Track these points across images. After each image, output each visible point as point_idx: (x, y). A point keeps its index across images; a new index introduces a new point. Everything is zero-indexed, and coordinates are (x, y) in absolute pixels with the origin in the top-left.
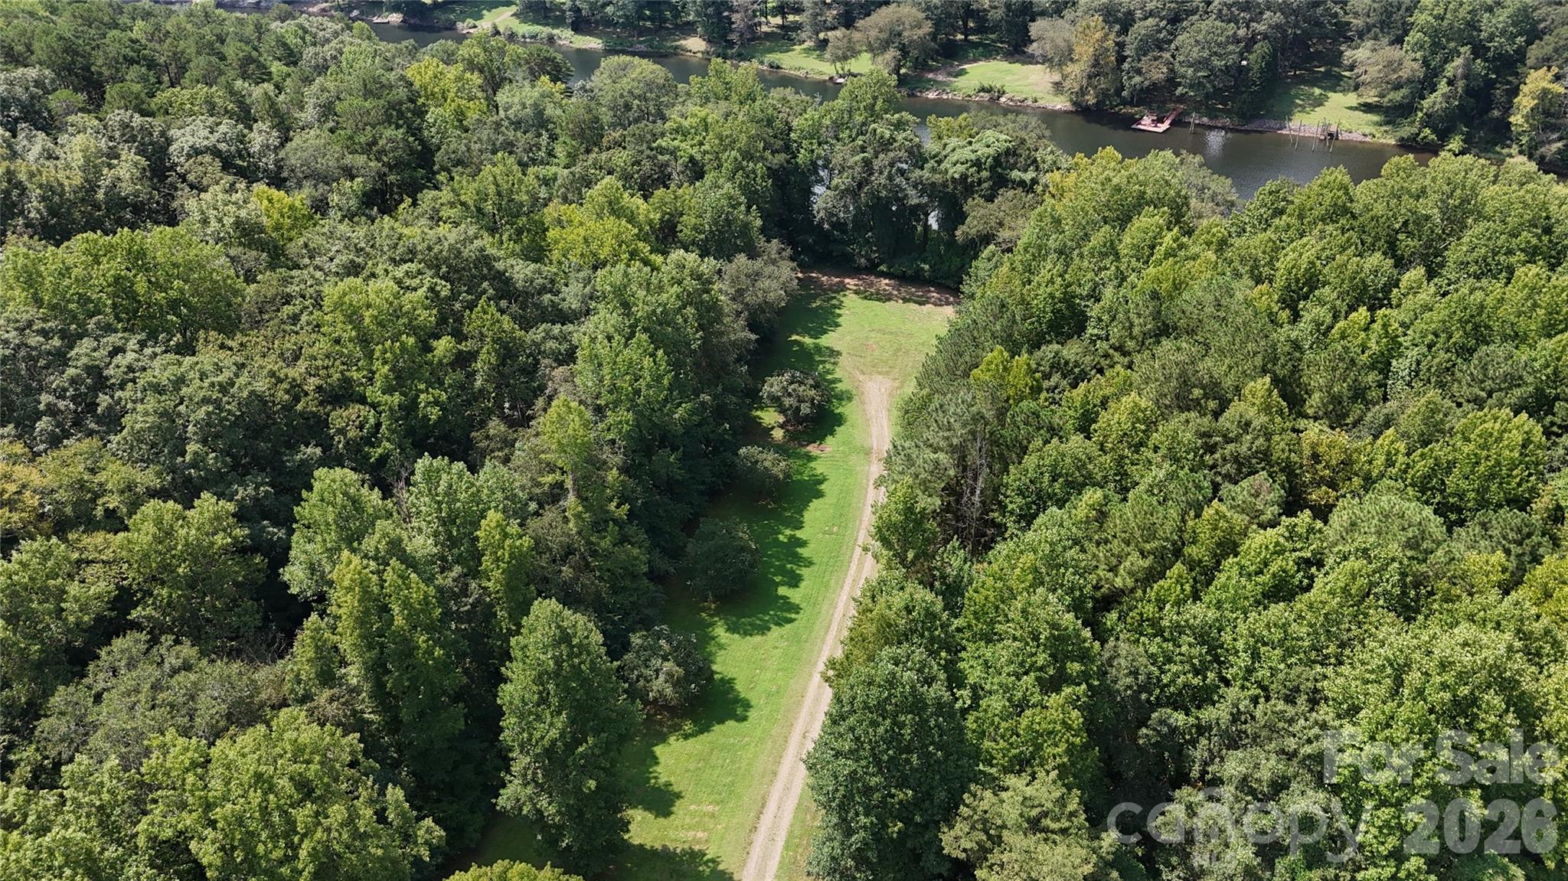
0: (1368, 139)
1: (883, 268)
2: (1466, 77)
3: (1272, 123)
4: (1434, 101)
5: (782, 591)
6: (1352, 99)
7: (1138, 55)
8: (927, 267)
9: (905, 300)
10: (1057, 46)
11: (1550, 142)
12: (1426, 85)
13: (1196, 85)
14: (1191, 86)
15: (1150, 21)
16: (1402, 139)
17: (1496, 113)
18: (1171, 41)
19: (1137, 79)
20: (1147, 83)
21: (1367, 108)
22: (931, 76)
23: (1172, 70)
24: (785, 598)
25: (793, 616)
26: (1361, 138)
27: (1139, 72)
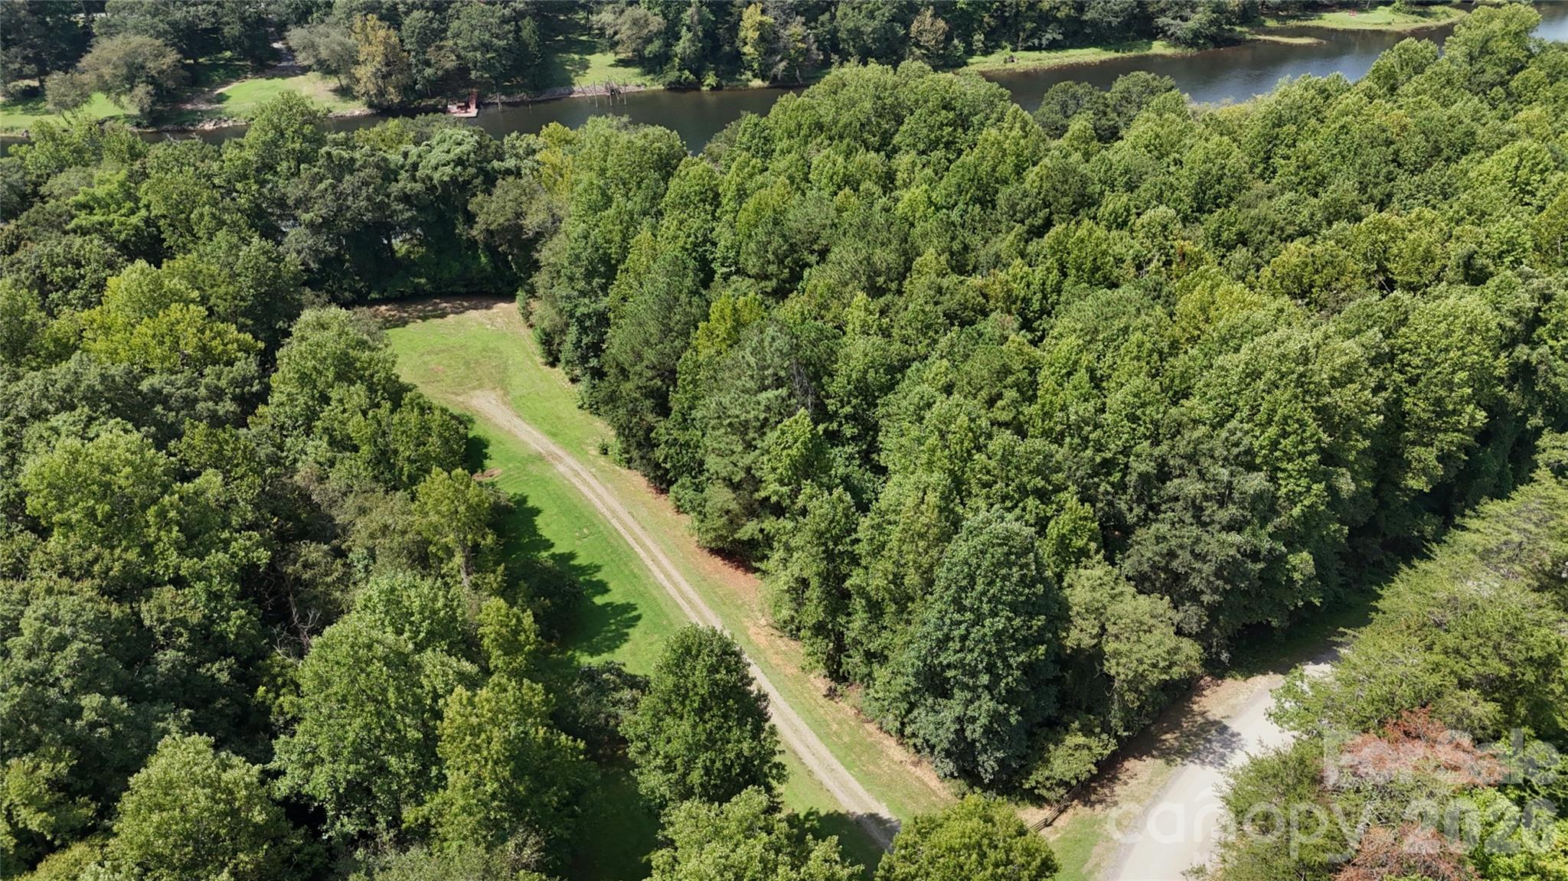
0: (642, 89)
1: (374, 295)
2: (700, 22)
3: (562, 90)
4: (684, 45)
5: (599, 600)
6: (611, 57)
7: (422, 47)
8: (423, 281)
9: (424, 318)
10: (333, 51)
11: (777, 63)
12: (671, 34)
13: (487, 66)
14: (483, 68)
15: (416, 14)
16: (670, 83)
17: (727, 48)
18: (445, 30)
19: (429, 71)
20: (440, 73)
21: (624, 63)
22: (189, 107)
23: (458, 57)
24: (608, 605)
25: (634, 613)
26: (637, 89)
27: (428, 64)
